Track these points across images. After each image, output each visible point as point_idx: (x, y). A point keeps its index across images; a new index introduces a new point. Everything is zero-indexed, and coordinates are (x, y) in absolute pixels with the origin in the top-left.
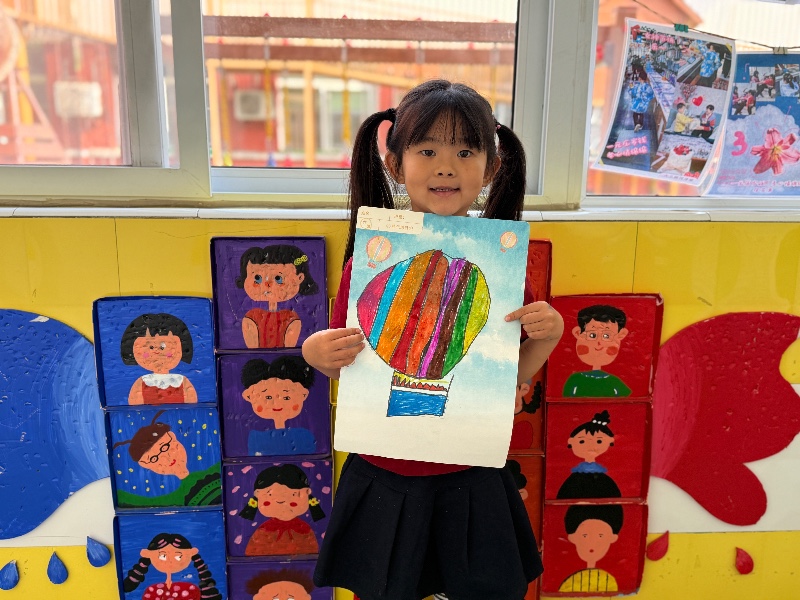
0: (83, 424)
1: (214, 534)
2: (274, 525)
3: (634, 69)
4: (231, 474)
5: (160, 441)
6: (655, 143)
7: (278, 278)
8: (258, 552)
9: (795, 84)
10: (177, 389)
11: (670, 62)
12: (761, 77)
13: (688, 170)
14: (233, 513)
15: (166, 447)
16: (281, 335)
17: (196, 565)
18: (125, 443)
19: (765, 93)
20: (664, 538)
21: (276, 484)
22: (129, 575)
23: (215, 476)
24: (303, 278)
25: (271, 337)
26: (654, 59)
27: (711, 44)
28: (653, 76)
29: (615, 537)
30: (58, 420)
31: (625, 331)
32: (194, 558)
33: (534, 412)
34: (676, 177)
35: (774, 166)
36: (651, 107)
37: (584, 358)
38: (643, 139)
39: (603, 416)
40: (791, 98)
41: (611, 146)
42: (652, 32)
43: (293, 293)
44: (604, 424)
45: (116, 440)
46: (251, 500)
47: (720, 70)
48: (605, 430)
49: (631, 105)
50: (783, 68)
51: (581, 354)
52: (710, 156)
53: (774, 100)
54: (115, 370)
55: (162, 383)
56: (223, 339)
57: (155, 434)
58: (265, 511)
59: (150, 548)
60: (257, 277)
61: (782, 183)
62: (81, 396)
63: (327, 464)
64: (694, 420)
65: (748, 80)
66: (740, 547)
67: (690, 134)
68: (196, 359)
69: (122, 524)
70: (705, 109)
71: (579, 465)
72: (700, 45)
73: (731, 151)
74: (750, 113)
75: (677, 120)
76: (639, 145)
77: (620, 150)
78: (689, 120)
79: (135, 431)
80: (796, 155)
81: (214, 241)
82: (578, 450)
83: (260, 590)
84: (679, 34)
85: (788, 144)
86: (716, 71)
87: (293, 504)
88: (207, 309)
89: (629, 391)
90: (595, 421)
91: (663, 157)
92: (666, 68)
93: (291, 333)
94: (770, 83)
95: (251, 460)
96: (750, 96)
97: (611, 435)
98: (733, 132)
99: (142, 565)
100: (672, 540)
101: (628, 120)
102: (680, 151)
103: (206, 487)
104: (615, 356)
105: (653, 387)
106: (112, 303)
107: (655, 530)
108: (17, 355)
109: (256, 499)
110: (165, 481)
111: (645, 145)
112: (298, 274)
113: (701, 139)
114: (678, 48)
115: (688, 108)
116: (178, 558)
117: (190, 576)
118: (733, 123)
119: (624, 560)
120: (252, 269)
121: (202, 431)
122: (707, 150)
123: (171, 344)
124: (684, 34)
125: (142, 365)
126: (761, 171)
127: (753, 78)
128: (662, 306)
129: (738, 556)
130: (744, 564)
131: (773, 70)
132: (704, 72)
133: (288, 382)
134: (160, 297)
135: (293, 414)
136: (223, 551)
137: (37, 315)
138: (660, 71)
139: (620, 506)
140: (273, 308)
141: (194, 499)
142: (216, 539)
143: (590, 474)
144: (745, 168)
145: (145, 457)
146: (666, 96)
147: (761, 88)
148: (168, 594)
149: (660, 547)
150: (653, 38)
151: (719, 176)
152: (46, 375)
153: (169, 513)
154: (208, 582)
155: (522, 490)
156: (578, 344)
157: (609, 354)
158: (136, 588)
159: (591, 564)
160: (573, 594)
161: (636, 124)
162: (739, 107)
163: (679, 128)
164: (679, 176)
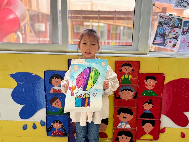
0: (41, 96)
1: (66, 121)
3: (160, 24)
6: (164, 40)
10: (60, 90)
11: (168, 22)
13: (172, 46)
17: (62, 127)
20: (164, 128)
22: (49, 128)
26: (164, 22)
27: (178, 18)
28: (164, 26)
29: (153, 127)
30: (36, 95)
32: (62, 126)
33: (135, 98)
34: (168, 48)
36: (163, 32)
37: (147, 87)
38: (162, 39)
39: (151, 100)
41: (154, 41)
44: (151, 102)
47: (180, 24)
48: (151, 103)
49: (159, 32)
51: (146, 86)
54: (48, 85)
55: (57, 89)
57: (55, 99)
59: (53, 123)
62: (41, 90)
64: (172, 102)
66: (182, 132)
67: (172, 38)
69: (48, 118)
70: (176, 33)
72: (175, 19)
73: (182, 42)
74: (186, 34)
76: (161, 41)
77: (157, 42)
78: (172, 35)
79: (51, 98)
81: (68, 60)
82: (145, 107)
84: (170, 16)
86: (179, 25)
89: (157, 95)
90: (149, 101)
91: (166, 43)
96: (187, 30)
98: (182, 38)
99: (51, 127)
100: (166, 129)
101: (158, 35)
104: (154, 87)
105: (162, 94)
106: (48, 72)
107: (162, 126)
108: (29, 82)
110: (57, 109)
114: (170, 19)
115: (172, 33)
116: (59, 126)
117: (61, 130)
118: (182, 36)
119: (155, 133)
122: (176, 42)
123: (59, 80)
125: (53, 85)
127: (187, 26)
128: (165, 76)
129: (182, 134)
130: (183, 136)
132: (176, 25)
134: (57, 71)
136: (68, 124)
137: (33, 74)
138: (166, 24)
139: (154, 120)
143: (147, 113)
144: (185, 46)
145: (53, 104)
146: (167, 30)
148: (56, 133)
149: (163, 131)
150: (164, 17)
151: (179, 48)
152: (34, 86)
153: (57, 116)
154: (65, 131)
155: (132, 116)
156: (145, 84)
157: (152, 86)
158: (50, 131)
159: (147, 133)
160: (143, 140)
161: (160, 36)
162: (184, 32)
163: (170, 37)
164: (170, 48)
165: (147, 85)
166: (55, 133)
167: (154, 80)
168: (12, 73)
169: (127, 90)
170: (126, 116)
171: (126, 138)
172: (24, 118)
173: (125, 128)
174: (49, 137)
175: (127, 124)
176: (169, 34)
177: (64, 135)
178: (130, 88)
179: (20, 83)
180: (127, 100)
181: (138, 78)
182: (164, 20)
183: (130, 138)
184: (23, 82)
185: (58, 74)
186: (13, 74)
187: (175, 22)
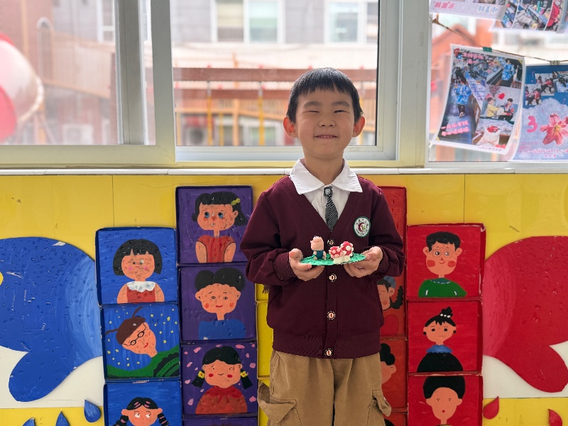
0: (85, 318)
1: (174, 398)
2: (216, 391)
4: (186, 353)
5: (138, 330)
6: (474, 125)
7: (220, 214)
8: (204, 412)
9: (567, 84)
10: (151, 292)
11: (481, 71)
12: (543, 80)
13: (497, 142)
14: (187, 382)
15: (142, 334)
16: (222, 253)
17: (161, 421)
18: (114, 331)
19: (547, 90)
21: (217, 361)
23: (176, 355)
24: (237, 214)
25: (215, 255)
26: (470, 69)
27: (508, 59)
28: (470, 80)
29: (460, 401)
30: (68, 315)
31: (460, 250)
32: (159, 416)
33: (399, 308)
34: (490, 148)
35: (557, 139)
37: (432, 269)
38: (466, 122)
39: (447, 311)
40: (565, 93)
41: (443, 128)
42: (468, 52)
43: (230, 224)
44: (449, 317)
45: (107, 329)
46: (200, 372)
47: (515, 76)
48: (450, 321)
49: (457, 99)
50: (558, 74)
51: (430, 266)
52: (512, 133)
53: (553, 95)
54: (109, 279)
55: (141, 288)
56: (183, 257)
57: (135, 325)
58: (209, 381)
59: (128, 409)
60: (206, 214)
61: (562, 151)
62: (85, 298)
63: (253, 346)
64: (512, 314)
65: (535, 82)
66: (551, 409)
67: (497, 118)
68: (164, 271)
69: (109, 390)
70: (507, 102)
71: (432, 347)
72: (501, 60)
73: (527, 129)
74: (538, 103)
75: (488, 109)
76: (463, 127)
77: (451, 130)
78: (496, 109)
79: (120, 322)
81: (178, 189)
82: (431, 336)
84: (486, 53)
85: (565, 124)
86: (512, 77)
87: (230, 376)
88: (173, 236)
89: (465, 293)
90: (442, 315)
91: (480, 134)
92: (479, 75)
93: (229, 252)
94: (550, 84)
95: (200, 343)
97: (454, 325)
98: (527, 117)
99: (122, 421)
100: (501, 404)
101: (455, 110)
102: (492, 130)
103: (169, 363)
104: (454, 267)
105: (481, 289)
106: (109, 232)
107: (488, 395)
108: (43, 269)
109: (203, 372)
110: (141, 358)
111: (467, 126)
112: (234, 211)
114: (486, 62)
115: (495, 100)
116: (148, 416)
118: (526, 111)
119: (467, 419)
120: (202, 207)
121: (167, 322)
122: (510, 128)
123: (147, 260)
124: (489, 54)
125: (127, 275)
126: (548, 143)
127: (538, 81)
129: (550, 415)
130: (556, 422)
131: (551, 76)
132: (505, 77)
133: (227, 286)
134: (141, 228)
135: (230, 310)
137: (57, 241)
138: (474, 75)
139: (462, 376)
140: (217, 234)
141: (160, 372)
142: (176, 402)
143: (440, 354)
144: (537, 140)
145: (127, 341)
146: (480, 93)
147: (544, 87)
149: (493, 409)
150: (471, 56)
151: (519, 147)
152: (62, 283)
153: (142, 382)
155: (392, 366)
156: (427, 259)
157: (450, 266)
159: (444, 421)
161: (460, 112)
162: (530, 100)
163: (491, 115)
164: (492, 147)
172: (25, 395)
179: (13, 274)
182: (469, 65)
184: (22, 270)
185: (145, 238)
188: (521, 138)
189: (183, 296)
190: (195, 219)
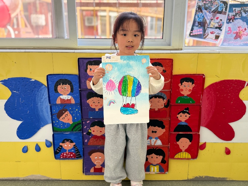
0: (44, 109)
1: (79, 139)
2: (96, 137)
3: (198, 9)
4: (84, 123)
5: (65, 114)
6: (204, 31)
8: (91, 144)
9: (247, 13)
10: (69, 100)
11: (209, 7)
12: (236, 11)
13: (214, 38)
14: (85, 133)
15: (66, 115)
17: (75, 147)
19: (238, 15)
20: (205, 144)
21: (96, 126)
22: (57, 150)
23: (80, 123)
26: (204, 6)
27: (222, 1)
28: (204, 11)
29: (191, 143)
30: (38, 108)
31: (194, 85)
32: (74, 146)
35: (240, 37)
36: (203, 20)
37: (182, 93)
38: (201, 30)
39: (187, 109)
40: (245, 17)
41: (191, 32)
44: (187, 111)
45: (53, 113)
46: (90, 130)
47: (224, 9)
48: (188, 113)
49: (198, 19)
50: (243, 8)
52: (221, 34)
53: (240, 17)
54: (53, 94)
55: (65, 98)
56: (81, 86)
57: (64, 112)
58: (93, 133)
59: (62, 143)
60: (91, 69)
61: (242, 42)
62: (44, 101)
64: (214, 110)
65: (233, 12)
66: (227, 147)
67: (215, 28)
69: (55, 136)
70: (219, 21)
71: (180, 123)
73: (227, 33)
74: (233, 21)
75: (211, 24)
76: (200, 31)
78: (215, 24)
79: (58, 111)
80: (247, 34)
81: (79, 59)
82: (180, 118)
83: (92, 155)
85: (244, 31)
86: (223, 9)
87: (101, 132)
88: (77, 78)
89: (195, 102)
90: (185, 110)
91: (207, 35)
94: (239, 13)
95: (89, 119)
96: (233, 16)
97: (189, 114)
98: (228, 27)
99: (60, 147)
100: (207, 145)
101: (197, 24)
102: (212, 33)
103: (77, 126)
104: (191, 92)
105: (202, 101)
106: (51, 76)
107: (202, 141)
108: (27, 90)
109: (91, 130)
110: (67, 124)
111: (202, 31)
113: (218, 29)
115: (214, 20)
116: (70, 146)
117: (73, 151)
118: (228, 25)
119: (193, 150)
120: (89, 67)
121: (76, 111)
122: (220, 32)
125: (60, 93)
126: (236, 39)
127: (234, 11)
128: (205, 77)
129: (226, 149)
130: (228, 152)
131: (240, 9)
132: (219, 10)
133: (99, 98)
134: (64, 74)
135: (101, 107)
136: (82, 144)
137: (32, 79)
138: (206, 9)
139: (192, 134)
143: (183, 125)
144: (231, 38)
145: (61, 118)
146: (208, 17)
147: (236, 14)
148: (67, 155)
149: (203, 147)
151: (223, 40)
152: (34, 95)
153: (67, 133)
154: (78, 152)
155: (164, 129)
156: (180, 88)
157: (189, 91)
158: (59, 153)
159: (183, 150)
160: (178, 159)
161: (199, 25)
162: (230, 20)
163: (212, 26)
164: (212, 40)
165: (182, 90)
166: (65, 155)
167: (191, 83)
168: (3, 79)
169: (157, 98)
170: (156, 130)
171: (157, 158)
172: (23, 137)
173: (155, 145)
174: (58, 161)
175: (158, 140)
176: (210, 23)
177: (77, 157)
178: (161, 94)
179: (15, 91)
180: (156, 110)
181: (171, 80)
182: (204, 4)
183: (161, 157)
184: (19, 90)
185: (66, 78)
186: (5, 80)
187: (219, 6)
188: (224, 37)
189: (82, 102)
190: (86, 71)
